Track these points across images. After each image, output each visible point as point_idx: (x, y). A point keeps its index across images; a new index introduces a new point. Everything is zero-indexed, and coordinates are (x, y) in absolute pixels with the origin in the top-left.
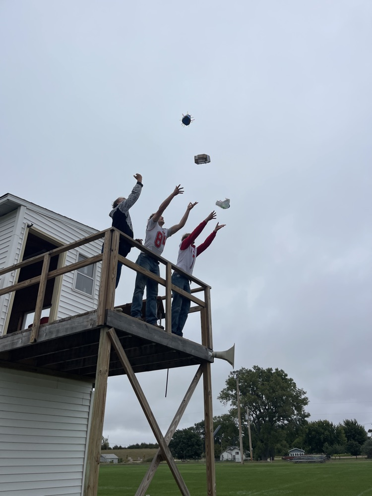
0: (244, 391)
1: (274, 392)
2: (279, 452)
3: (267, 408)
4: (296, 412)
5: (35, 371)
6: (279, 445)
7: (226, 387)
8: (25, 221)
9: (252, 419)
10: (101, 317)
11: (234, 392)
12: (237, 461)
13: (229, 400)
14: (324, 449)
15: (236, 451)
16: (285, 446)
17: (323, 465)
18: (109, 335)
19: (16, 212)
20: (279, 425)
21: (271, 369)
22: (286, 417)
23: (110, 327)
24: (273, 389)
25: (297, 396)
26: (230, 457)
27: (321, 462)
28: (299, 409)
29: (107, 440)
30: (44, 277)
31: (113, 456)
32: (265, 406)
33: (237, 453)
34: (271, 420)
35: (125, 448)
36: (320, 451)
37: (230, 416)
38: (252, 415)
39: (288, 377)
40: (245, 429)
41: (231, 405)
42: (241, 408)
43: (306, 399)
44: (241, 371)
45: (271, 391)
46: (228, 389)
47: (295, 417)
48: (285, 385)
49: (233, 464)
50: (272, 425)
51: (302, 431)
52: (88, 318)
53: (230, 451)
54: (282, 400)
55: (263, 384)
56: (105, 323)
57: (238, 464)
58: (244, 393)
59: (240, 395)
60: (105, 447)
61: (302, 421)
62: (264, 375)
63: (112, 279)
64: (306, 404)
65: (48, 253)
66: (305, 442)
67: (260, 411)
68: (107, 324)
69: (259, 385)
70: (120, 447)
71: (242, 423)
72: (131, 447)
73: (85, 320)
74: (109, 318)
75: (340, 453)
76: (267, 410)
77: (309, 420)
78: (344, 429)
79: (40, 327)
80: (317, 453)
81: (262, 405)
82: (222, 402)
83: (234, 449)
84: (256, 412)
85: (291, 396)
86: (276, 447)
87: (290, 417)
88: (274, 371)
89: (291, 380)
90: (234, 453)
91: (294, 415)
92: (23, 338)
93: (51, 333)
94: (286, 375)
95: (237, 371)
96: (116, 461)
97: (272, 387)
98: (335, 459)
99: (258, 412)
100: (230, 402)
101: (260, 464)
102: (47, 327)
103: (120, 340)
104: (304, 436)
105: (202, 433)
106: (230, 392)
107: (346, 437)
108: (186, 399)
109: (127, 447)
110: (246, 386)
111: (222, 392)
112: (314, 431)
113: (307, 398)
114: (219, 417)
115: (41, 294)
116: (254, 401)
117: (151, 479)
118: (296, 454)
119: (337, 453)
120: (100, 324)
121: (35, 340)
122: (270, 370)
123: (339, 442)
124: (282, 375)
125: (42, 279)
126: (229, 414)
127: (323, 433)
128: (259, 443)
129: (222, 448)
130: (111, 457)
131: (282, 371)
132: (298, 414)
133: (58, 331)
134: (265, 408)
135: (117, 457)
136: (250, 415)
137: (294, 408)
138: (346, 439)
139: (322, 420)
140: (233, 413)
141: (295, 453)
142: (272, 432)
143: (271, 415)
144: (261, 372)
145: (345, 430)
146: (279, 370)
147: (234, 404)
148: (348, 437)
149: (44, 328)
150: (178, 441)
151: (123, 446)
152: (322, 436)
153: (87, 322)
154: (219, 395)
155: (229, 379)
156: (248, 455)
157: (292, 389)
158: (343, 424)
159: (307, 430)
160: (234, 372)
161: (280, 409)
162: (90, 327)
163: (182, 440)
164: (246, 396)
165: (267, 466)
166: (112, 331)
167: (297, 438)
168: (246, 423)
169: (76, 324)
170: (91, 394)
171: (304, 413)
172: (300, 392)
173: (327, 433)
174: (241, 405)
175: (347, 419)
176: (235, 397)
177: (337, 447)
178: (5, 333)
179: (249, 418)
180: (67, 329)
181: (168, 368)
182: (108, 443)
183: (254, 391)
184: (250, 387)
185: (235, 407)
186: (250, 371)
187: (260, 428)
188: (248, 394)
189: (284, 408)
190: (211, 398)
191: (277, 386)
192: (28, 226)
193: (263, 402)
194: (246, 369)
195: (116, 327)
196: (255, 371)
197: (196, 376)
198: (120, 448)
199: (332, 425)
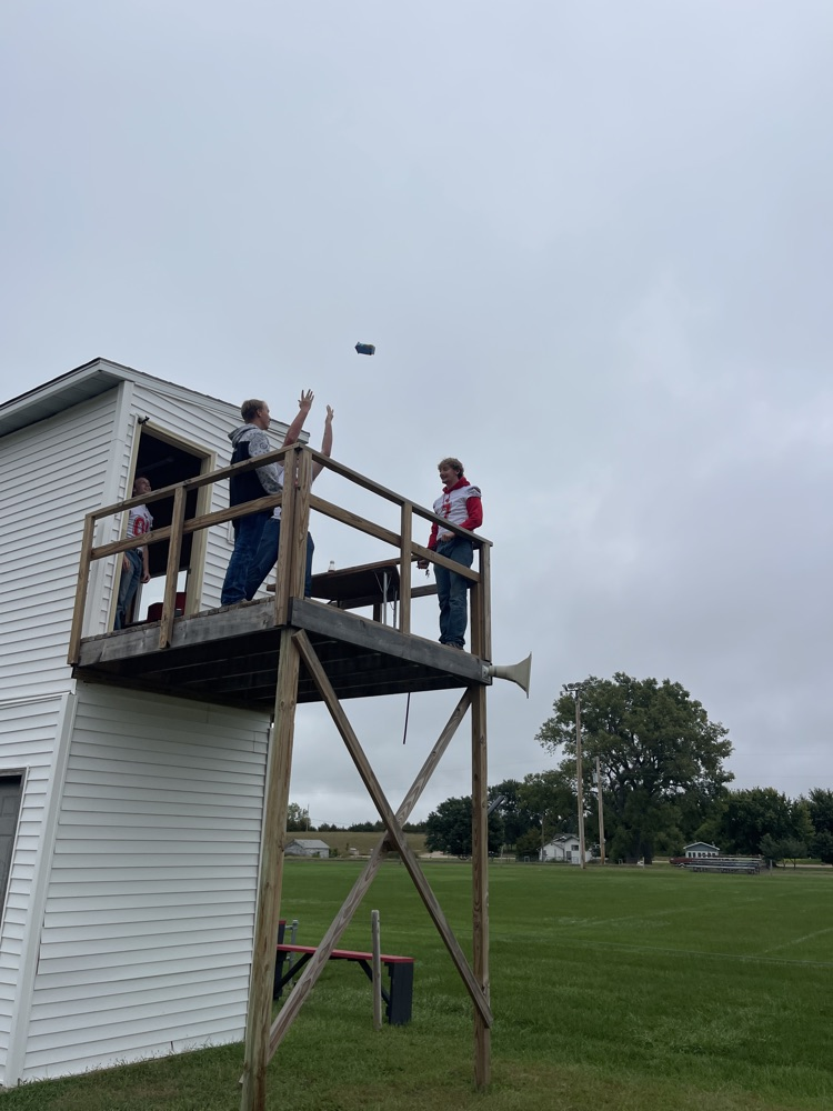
0: (591, 724)
1: (658, 727)
2: (663, 849)
3: (641, 760)
4: (703, 770)
5: (168, 692)
6: (662, 835)
7: (554, 715)
8: (134, 412)
9: (609, 782)
10: (281, 611)
11: (571, 727)
12: (574, 862)
13: (561, 742)
14: (762, 846)
15: (574, 843)
16: (676, 838)
17: (751, 879)
18: (295, 642)
19: (117, 392)
20: (666, 796)
21: (654, 682)
22: (678, 780)
23: (298, 629)
24: (655, 723)
25: (709, 739)
26: (560, 855)
27: (749, 872)
28: (711, 764)
29: (306, 812)
30: (177, 530)
31: (319, 844)
32: (638, 757)
33: (576, 848)
34: (649, 785)
35: (343, 830)
36: (754, 851)
37: (560, 774)
38: (609, 775)
39: (691, 699)
40: (593, 802)
41: (564, 753)
42: (585, 760)
43: (726, 744)
44: (587, 683)
45: (652, 726)
46: (560, 720)
47: (701, 780)
48: (683, 714)
49: (563, 868)
50: (651, 795)
51: (713, 808)
52: (259, 611)
53: (559, 843)
54: (675, 745)
55: (634, 712)
56: (289, 622)
57: (574, 869)
58: (592, 730)
59: (585, 733)
60: (302, 826)
61: (716, 789)
62: (639, 692)
63: (300, 542)
64: (726, 754)
65: (182, 484)
66: (722, 831)
67: (626, 766)
68: (293, 623)
69: (627, 715)
70: (334, 826)
71: (586, 789)
72: (356, 829)
73: (254, 614)
74: (295, 613)
75: (795, 858)
76: (641, 764)
77: (731, 787)
78: (811, 807)
79: (175, 622)
80: (745, 853)
81: (631, 755)
82: (546, 747)
83: (568, 839)
84: (618, 769)
85: (694, 737)
86: (656, 839)
87: (691, 781)
88: (660, 685)
89: (697, 704)
90: (568, 847)
91: (700, 776)
92: (147, 640)
93: (194, 632)
94: (687, 695)
95: (578, 684)
96: (324, 854)
97: (654, 719)
98: (784, 868)
99: (622, 769)
100: (562, 747)
101: (621, 869)
102: (188, 622)
103: (315, 647)
104: (719, 817)
105: (503, 807)
106: (563, 726)
107: (813, 823)
108: (437, 750)
109: (346, 827)
110: (598, 716)
111: (544, 725)
112: (744, 809)
113: (729, 743)
114: (537, 776)
115: (174, 562)
116: (614, 745)
117: (370, 880)
118: (699, 855)
119: (789, 855)
120: (280, 623)
121: (168, 645)
122: (650, 683)
123: (796, 835)
124: (678, 694)
125: (173, 531)
126: (559, 770)
127: (763, 815)
128: (621, 830)
129: (542, 837)
130: (312, 845)
131: (677, 684)
132: (707, 775)
133: (207, 631)
134: (638, 760)
135: (327, 847)
136: (602, 773)
137: (700, 762)
138: (812, 828)
139: (762, 788)
140: (568, 768)
141: (696, 852)
142: (651, 810)
143: (650, 775)
144: (632, 687)
145: (811, 810)
146: (671, 683)
147: (570, 750)
148: (819, 827)
149: (182, 624)
150: (451, 819)
151: (339, 826)
152: (759, 821)
153: (258, 617)
154: (540, 731)
155: (561, 700)
156: (597, 853)
157: (698, 724)
158: (808, 798)
159: (726, 808)
160: (571, 686)
161: (670, 765)
162: (263, 627)
163: (459, 817)
164: (597, 735)
165: (634, 874)
166: (300, 635)
167: (704, 821)
168: (595, 790)
169: (239, 620)
170: (268, 734)
171: (722, 773)
172: (715, 731)
173: (770, 814)
174: (585, 754)
175: (818, 787)
176: (572, 736)
177: (792, 844)
178: (112, 630)
179: (600, 780)
180: (222, 629)
181: (409, 691)
182: (309, 819)
183: (615, 726)
184: (607, 717)
185: (572, 757)
186: (608, 683)
187: (624, 801)
188: (600, 731)
189: (677, 762)
190: (485, 748)
191: (664, 716)
192: (141, 422)
193: (633, 749)
194: (599, 679)
195: (309, 628)
196: (618, 684)
197: (458, 709)
198: (334, 829)
199: (783, 798)
